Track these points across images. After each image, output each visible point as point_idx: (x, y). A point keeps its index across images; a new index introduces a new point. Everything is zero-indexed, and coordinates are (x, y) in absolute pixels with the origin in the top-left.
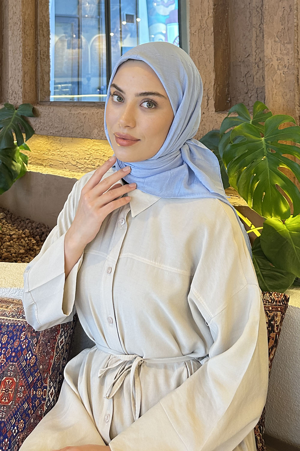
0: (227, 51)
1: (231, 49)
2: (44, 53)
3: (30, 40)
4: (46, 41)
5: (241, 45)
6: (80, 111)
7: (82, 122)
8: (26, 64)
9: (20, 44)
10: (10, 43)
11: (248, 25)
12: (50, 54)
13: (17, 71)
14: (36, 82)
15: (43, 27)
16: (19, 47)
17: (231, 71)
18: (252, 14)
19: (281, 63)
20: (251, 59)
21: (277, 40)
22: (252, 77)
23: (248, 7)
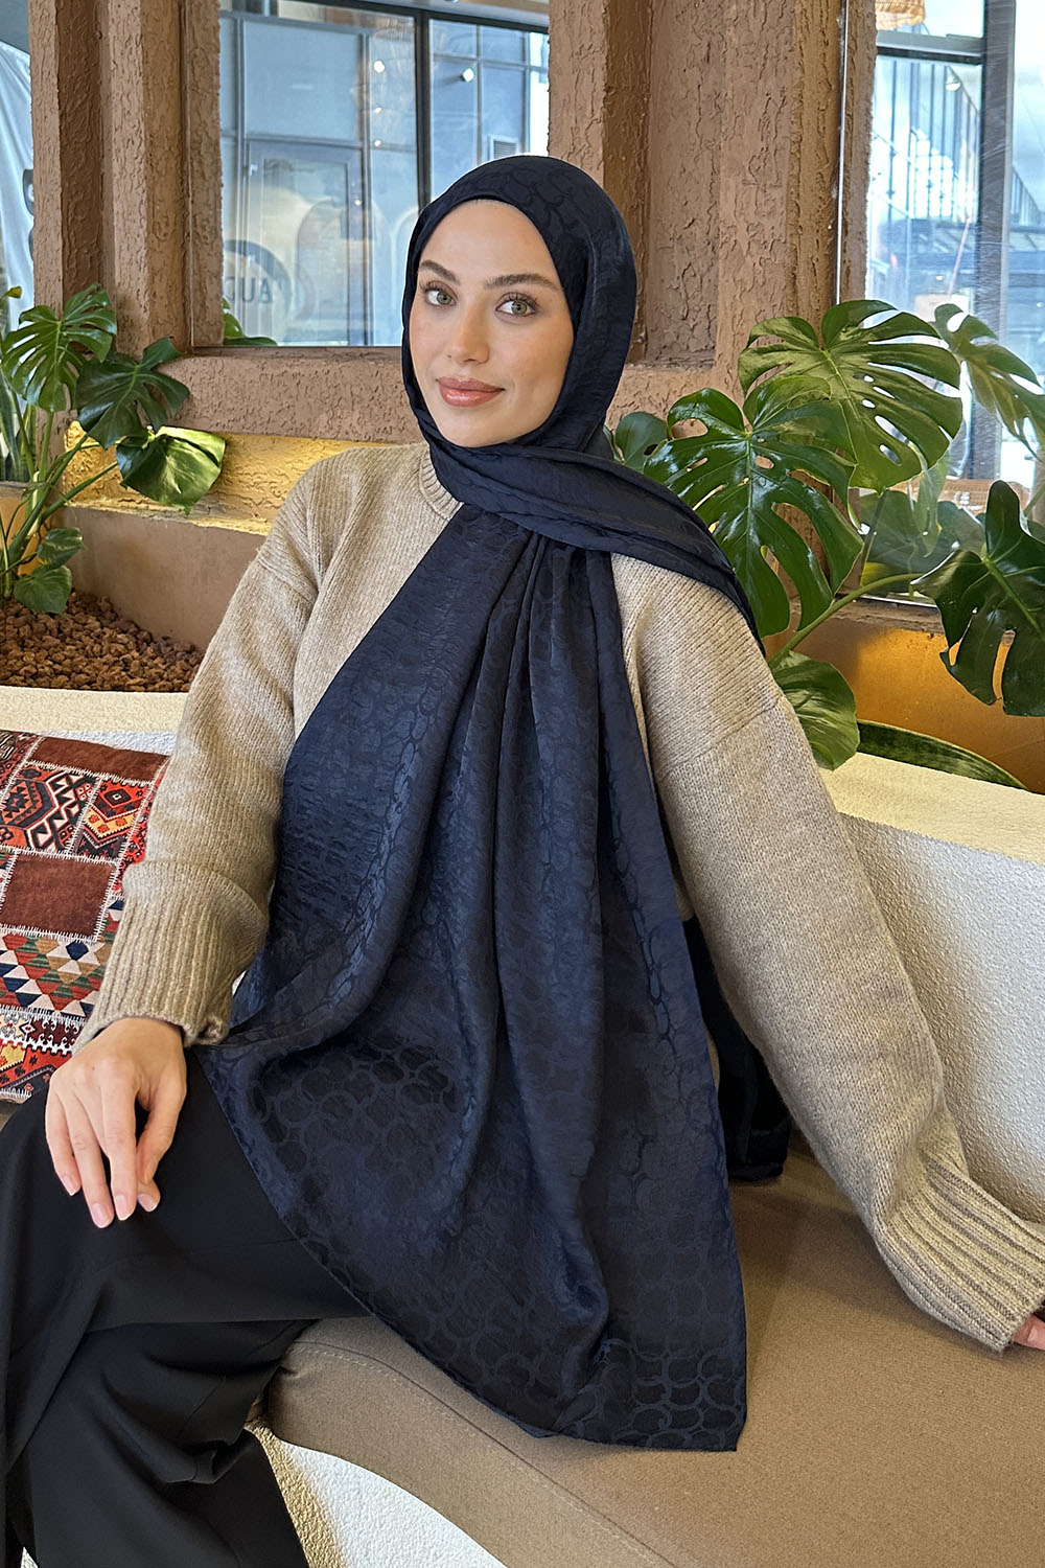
0: (640, 212)
1: (652, 205)
2: (205, 223)
3: (167, 186)
4: (211, 192)
5: (677, 195)
6: (288, 369)
7: (291, 397)
8: (158, 250)
9: (139, 196)
10: (115, 194)
11: (694, 144)
12: (223, 226)
13: (134, 265)
14: (185, 297)
15: (203, 153)
16: (138, 204)
17: (651, 264)
18: (705, 113)
19: (756, 238)
20: (698, 231)
21: (750, 177)
22: (698, 276)
23: (696, 95)
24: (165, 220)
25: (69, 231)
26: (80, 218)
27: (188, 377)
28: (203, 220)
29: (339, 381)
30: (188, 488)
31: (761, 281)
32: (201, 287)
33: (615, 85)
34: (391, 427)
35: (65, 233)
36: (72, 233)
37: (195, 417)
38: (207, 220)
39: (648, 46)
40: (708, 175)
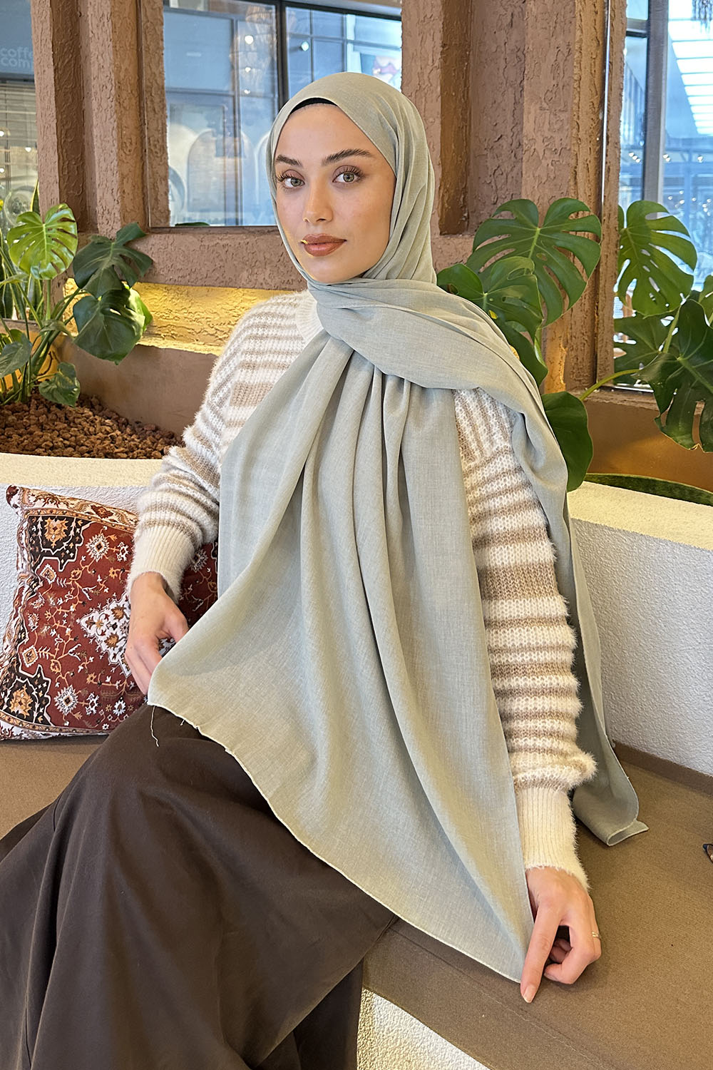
0: (464, 131)
2: (156, 143)
3: (130, 117)
4: (160, 121)
5: (489, 119)
6: (218, 241)
7: (222, 260)
8: (125, 161)
9: (112, 124)
10: (95, 123)
11: (502, 83)
12: (168, 145)
13: (109, 172)
14: (144, 194)
15: (153, 95)
16: (111, 130)
17: (471, 167)
18: (510, 62)
19: (549, 146)
20: (505, 143)
21: (545, 105)
22: (504, 174)
23: (503, 49)
24: (130, 141)
25: (62, 150)
26: (69, 140)
28: (155, 141)
29: (255, 249)
31: (552, 177)
32: (154, 186)
33: (448, 43)
35: (60, 150)
36: (64, 150)
38: (158, 142)
39: (469, 15)
40: (511, 106)
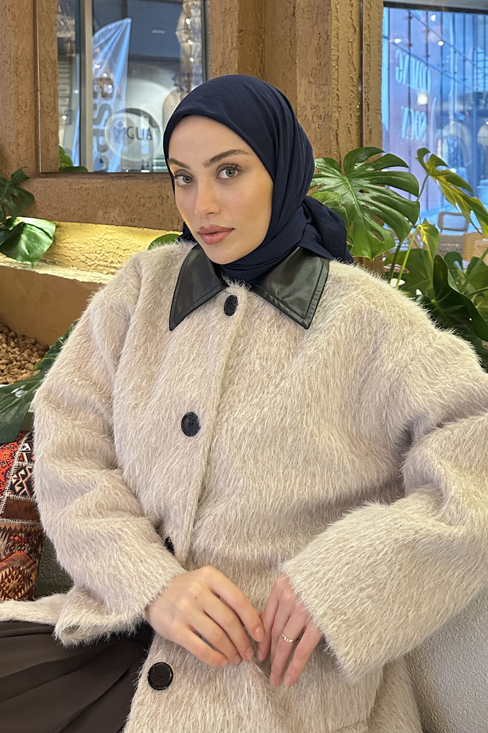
3: (25, 85)
6: (82, 185)
7: (85, 201)
8: (21, 120)
9: (10, 91)
11: (288, 61)
14: (36, 146)
15: (46, 68)
16: (9, 96)
18: (294, 44)
19: (316, 113)
21: (312, 80)
23: (289, 35)
24: (25, 104)
27: (34, 189)
28: (47, 103)
29: (108, 193)
30: (32, 252)
31: (319, 137)
33: (242, 29)
34: (134, 218)
37: (37, 212)
39: (263, 7)
